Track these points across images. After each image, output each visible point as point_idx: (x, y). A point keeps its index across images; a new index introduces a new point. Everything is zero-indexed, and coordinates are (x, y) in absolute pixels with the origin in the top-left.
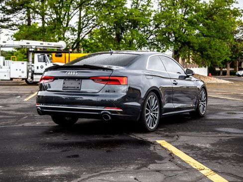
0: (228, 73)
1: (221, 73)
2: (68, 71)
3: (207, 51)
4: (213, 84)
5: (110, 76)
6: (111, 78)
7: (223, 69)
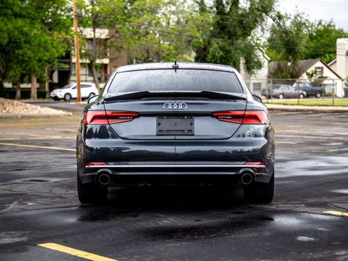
0: (34, 93)
1: (19, 93)
2: (167, 102)
3: (21, 48)
4: (32, 117)
5: (245, 110)
6: (247, 113)
7: (23, 86)
